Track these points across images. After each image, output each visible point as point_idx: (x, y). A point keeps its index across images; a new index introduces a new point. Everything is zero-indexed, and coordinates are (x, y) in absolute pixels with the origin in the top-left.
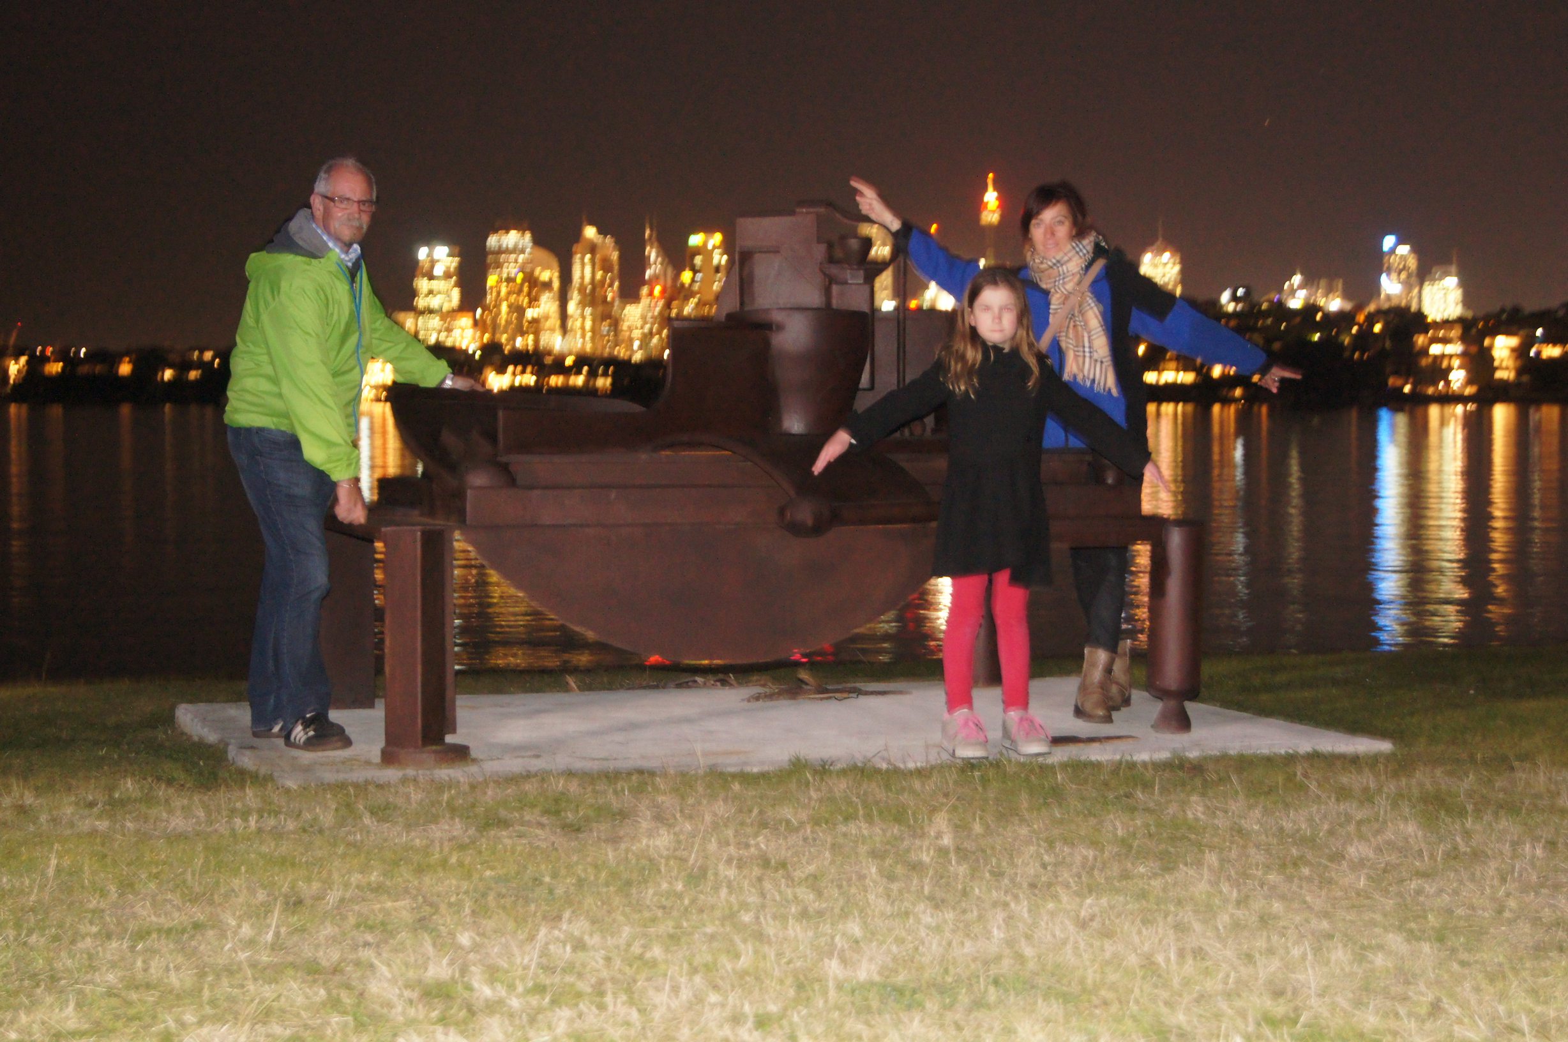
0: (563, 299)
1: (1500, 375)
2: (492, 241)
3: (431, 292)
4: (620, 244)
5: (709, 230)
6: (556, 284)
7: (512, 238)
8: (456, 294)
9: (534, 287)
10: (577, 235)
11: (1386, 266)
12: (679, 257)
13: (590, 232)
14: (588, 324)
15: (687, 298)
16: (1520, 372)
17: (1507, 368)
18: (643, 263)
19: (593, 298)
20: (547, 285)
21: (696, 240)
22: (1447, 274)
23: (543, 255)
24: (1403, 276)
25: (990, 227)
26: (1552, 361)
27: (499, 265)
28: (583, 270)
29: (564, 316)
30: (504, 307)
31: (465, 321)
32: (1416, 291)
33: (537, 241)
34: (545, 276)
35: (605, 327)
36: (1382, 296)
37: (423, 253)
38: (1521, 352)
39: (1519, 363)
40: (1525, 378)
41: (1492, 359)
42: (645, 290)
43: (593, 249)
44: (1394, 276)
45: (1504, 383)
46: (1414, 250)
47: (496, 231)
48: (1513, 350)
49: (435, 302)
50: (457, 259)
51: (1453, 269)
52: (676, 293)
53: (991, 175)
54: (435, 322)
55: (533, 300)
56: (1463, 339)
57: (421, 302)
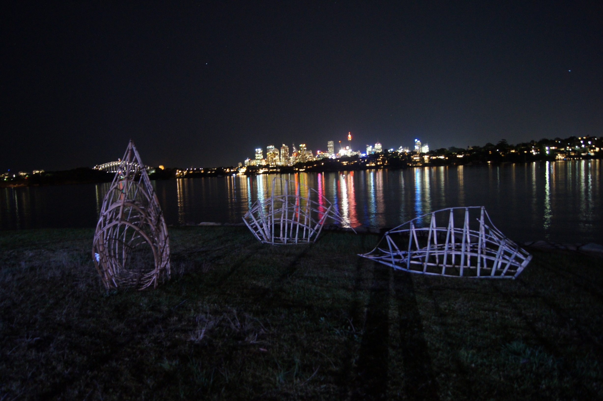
0: (280, 156)
1: (425, 162)
2: (268, 147)
3: (258, 156)
4: (289, 147)
5: (303, 144)
6: (279, 154)
7: (271, 147)
8: (262, 157)
9: (275, 154)
10: (282, 146)
11: (416, 144)
12: (298, 148)
13: (284, 145)
14: (284, 160)
15: (299, 155)
16: (429, 161)
17: (427, 161)
18: (293, 150)
19: (285, 156)
20: (277, 154)
21: (301, 145)
22: (426, 145)
23: (276, 149)
24: (419, 146)
25: (350, 141)
26: (434, 159)
27: (269, 151)
28: (283, 151)
29: (280, 159)
30: (270, 158)
31: (264, 161)
32: (421, 148)
33: (275, 147)
34: (277, 153)
35: (286, 161)
36: (415, 149)
37: (256, 150)
38: (429, 158)
39: (429, 160)
40: (430, 162)
41: (424, 159)
42: (293, 154)
43: (284, 148)
44: (417, 146)
45: (427, 163)
46: (420, 141)
47: (268, 146)
48: (428, 158)
49: (259, 158)
50: (262, 151)
51: (427, 144)
52: (298, 154)
53: (349, 133)
54: (259, 161)
55: (275, 157)
56: (419, 157)
57: (256, 158)
